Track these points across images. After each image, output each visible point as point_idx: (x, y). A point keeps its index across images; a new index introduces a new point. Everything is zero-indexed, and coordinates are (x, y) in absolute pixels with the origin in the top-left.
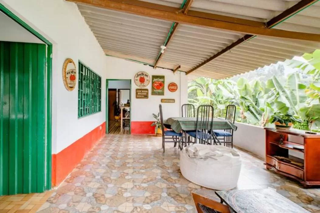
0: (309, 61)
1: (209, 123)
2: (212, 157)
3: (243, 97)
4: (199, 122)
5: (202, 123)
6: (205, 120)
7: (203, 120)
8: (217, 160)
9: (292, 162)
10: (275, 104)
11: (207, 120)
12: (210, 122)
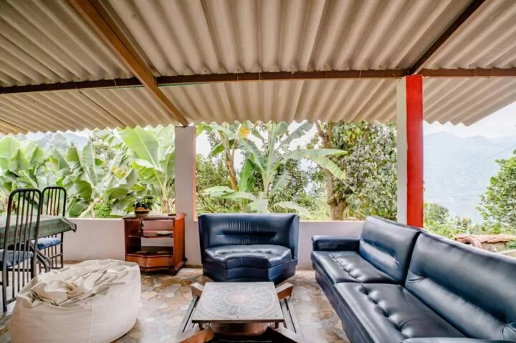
0: (120, 132)
1: (33, 226)
2: (114, 282)
3: (10, 173)
4: (13, 227)
5: (19, 228)
6: (24, 222)
7: (19, 223)
8: (124, 283)
9: (158, 252)
10: (74, 185)
11: (29, 221)
12: (34, 223)
